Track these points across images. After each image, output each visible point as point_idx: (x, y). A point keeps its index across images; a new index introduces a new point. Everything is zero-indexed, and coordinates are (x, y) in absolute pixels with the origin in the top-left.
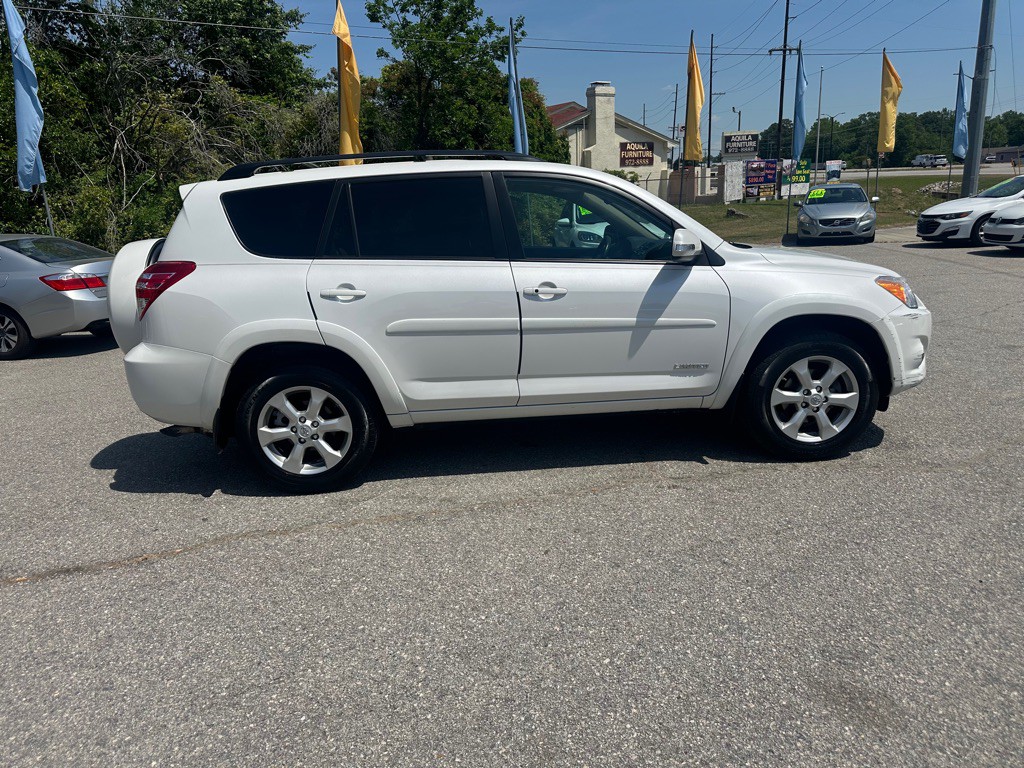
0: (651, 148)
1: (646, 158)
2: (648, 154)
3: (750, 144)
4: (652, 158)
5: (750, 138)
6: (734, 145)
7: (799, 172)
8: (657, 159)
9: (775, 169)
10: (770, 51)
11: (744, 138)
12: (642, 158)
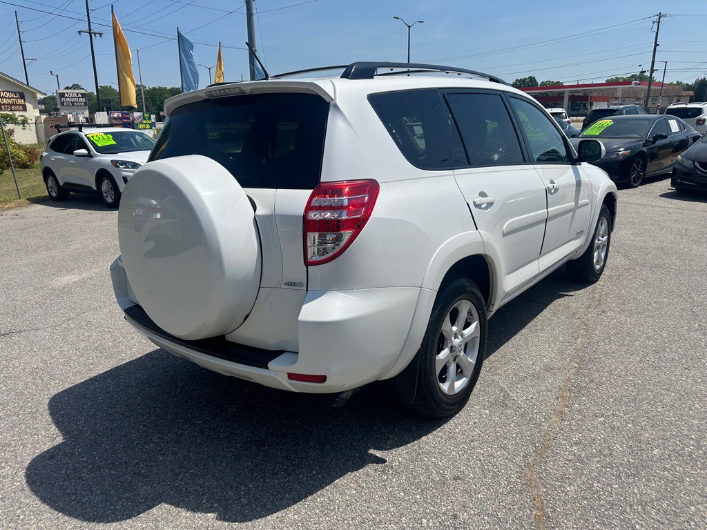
0: (22, 97)
1: (19, 105)
2: (21, 101)
3: (81, 100)
4: (25, 105)
5: (80, 95)
6: (68, 100)
7: (145, 122)
8: (29, 106)
9: (129, 119)
10: (80, 32)
11: (75, 95)
12: (16, 104)
